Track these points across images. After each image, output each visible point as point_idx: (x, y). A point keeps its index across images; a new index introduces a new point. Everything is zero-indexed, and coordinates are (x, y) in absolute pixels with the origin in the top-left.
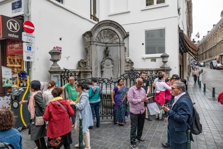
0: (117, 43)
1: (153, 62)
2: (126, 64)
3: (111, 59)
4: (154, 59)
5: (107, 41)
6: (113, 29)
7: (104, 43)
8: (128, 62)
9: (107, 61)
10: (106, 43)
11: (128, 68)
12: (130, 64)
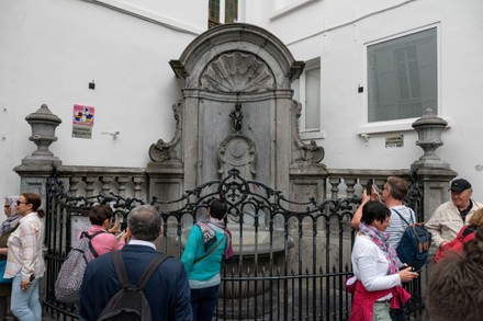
0: (269, 90)
1: (394, 150)
2: (297, 155)
3: (247, 140)
4: (395, 139)
5: (241, 85)
6: (254, 49)
7: (231, 93)
8: (305, 149)
9: (233, 143)
10: (238, 94)
11: (301, 168)
12: (309, 155)
